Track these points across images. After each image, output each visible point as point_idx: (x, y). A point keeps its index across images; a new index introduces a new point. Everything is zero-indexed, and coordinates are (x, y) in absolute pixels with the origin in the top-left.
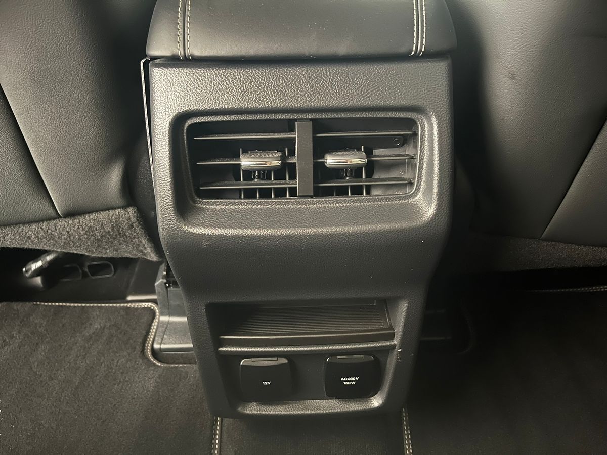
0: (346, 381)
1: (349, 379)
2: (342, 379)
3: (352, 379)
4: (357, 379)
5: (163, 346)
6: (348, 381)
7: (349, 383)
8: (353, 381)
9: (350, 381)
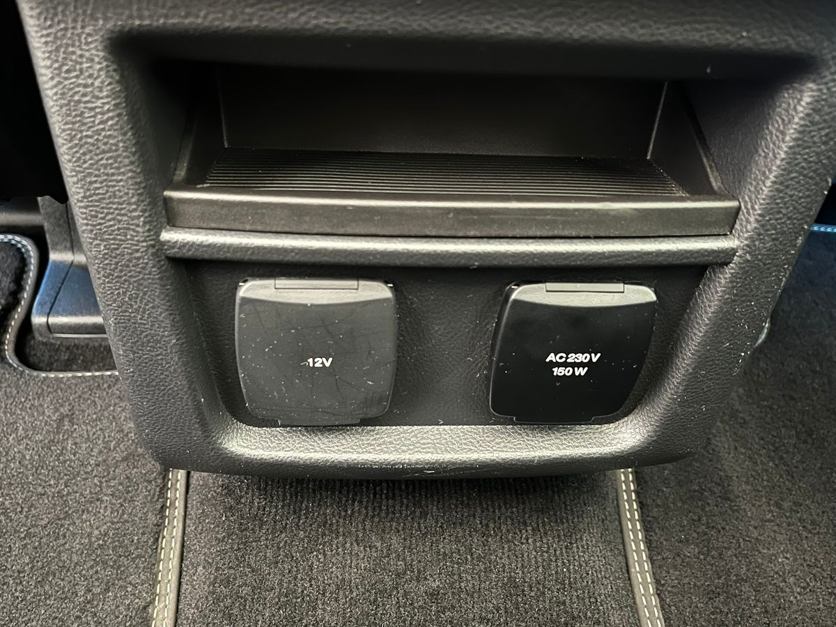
0: (558, 365)
1: (572, 358)
2: (551, 357)
3: (582, 358)
4: (594, 360)
5: (54, 320)
6: (565, 365)
7: (567, 372)
8: (582, 365)
9: (574, 365)
